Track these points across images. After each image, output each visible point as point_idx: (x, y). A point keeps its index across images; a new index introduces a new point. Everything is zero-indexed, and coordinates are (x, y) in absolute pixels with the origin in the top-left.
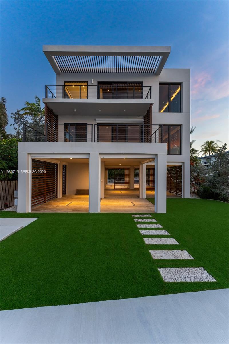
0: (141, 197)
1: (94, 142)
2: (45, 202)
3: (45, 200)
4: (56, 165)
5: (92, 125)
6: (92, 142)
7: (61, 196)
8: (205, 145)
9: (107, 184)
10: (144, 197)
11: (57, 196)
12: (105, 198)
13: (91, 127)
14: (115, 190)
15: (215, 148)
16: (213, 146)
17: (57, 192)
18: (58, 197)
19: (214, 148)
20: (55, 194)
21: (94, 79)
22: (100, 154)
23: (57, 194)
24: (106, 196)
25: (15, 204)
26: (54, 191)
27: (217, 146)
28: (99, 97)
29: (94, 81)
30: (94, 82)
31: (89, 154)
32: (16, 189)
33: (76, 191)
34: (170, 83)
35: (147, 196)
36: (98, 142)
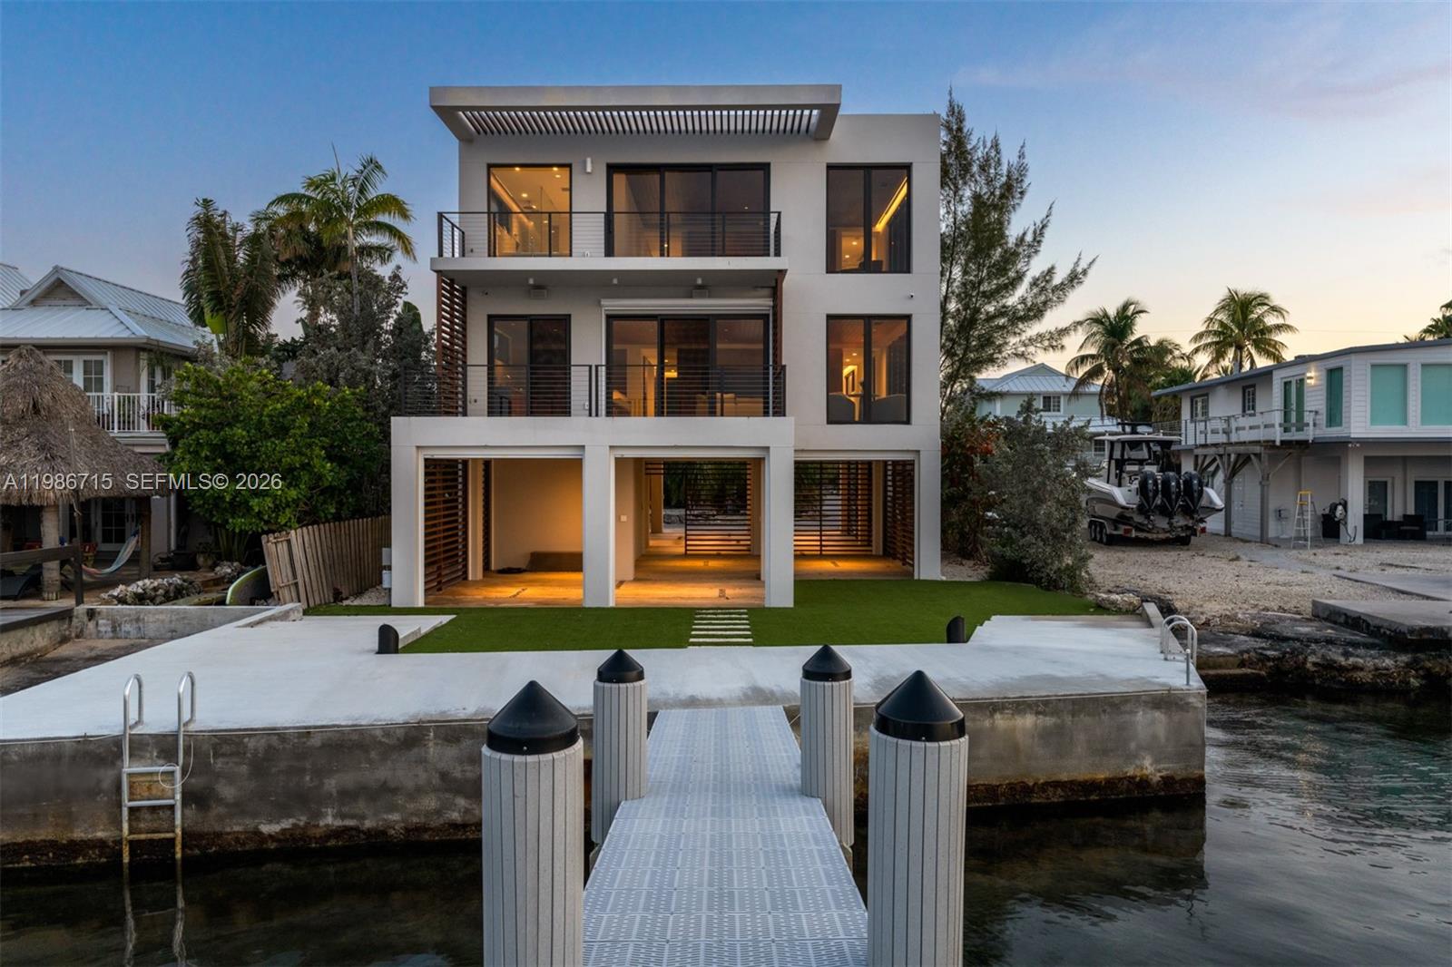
1: (597, 415)
2: (440, 589)
3: (439, 583)
4: (460, 466)
5: (590, 367)
6: (590, 415)
7: (480, 576)
8: (1219, 317)
9: (661, 532)
11: (466, 573)
12: (637, 580)
13: (587, 374)
14: (686, 556)
15: (1269, 330)
16: (1259, 319)
17: (466, 559)
18: (470, 578)
19: (1262, 332)
20: (460, 567)
21: (592, 158)
22: (611, 447)
23: (466, 566)
24: (641, 576)
25: (385, 585)
26: (457, 555)
27: (1280, 321)
28: (609, 252)
29: (592, 162)
30: (593, 167)
31: (583, 447)
32: (389, 545)
33: (529, 559)
36: (609, 414)
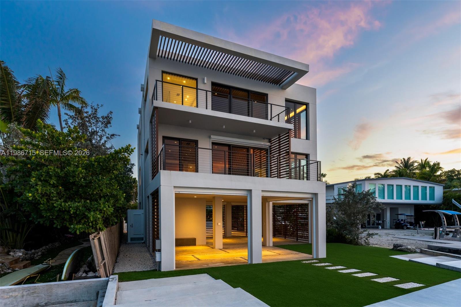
0: (267, 245)
10: (271, 245)
21: (207, 77)
30: (207, 81)
31: (251, 190)
34: (297, 102)
35: (274, 243)
